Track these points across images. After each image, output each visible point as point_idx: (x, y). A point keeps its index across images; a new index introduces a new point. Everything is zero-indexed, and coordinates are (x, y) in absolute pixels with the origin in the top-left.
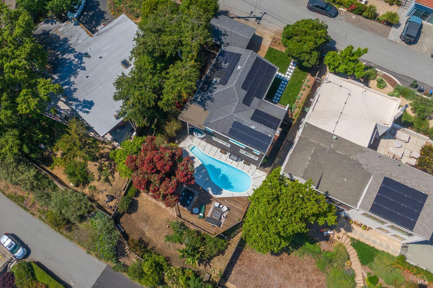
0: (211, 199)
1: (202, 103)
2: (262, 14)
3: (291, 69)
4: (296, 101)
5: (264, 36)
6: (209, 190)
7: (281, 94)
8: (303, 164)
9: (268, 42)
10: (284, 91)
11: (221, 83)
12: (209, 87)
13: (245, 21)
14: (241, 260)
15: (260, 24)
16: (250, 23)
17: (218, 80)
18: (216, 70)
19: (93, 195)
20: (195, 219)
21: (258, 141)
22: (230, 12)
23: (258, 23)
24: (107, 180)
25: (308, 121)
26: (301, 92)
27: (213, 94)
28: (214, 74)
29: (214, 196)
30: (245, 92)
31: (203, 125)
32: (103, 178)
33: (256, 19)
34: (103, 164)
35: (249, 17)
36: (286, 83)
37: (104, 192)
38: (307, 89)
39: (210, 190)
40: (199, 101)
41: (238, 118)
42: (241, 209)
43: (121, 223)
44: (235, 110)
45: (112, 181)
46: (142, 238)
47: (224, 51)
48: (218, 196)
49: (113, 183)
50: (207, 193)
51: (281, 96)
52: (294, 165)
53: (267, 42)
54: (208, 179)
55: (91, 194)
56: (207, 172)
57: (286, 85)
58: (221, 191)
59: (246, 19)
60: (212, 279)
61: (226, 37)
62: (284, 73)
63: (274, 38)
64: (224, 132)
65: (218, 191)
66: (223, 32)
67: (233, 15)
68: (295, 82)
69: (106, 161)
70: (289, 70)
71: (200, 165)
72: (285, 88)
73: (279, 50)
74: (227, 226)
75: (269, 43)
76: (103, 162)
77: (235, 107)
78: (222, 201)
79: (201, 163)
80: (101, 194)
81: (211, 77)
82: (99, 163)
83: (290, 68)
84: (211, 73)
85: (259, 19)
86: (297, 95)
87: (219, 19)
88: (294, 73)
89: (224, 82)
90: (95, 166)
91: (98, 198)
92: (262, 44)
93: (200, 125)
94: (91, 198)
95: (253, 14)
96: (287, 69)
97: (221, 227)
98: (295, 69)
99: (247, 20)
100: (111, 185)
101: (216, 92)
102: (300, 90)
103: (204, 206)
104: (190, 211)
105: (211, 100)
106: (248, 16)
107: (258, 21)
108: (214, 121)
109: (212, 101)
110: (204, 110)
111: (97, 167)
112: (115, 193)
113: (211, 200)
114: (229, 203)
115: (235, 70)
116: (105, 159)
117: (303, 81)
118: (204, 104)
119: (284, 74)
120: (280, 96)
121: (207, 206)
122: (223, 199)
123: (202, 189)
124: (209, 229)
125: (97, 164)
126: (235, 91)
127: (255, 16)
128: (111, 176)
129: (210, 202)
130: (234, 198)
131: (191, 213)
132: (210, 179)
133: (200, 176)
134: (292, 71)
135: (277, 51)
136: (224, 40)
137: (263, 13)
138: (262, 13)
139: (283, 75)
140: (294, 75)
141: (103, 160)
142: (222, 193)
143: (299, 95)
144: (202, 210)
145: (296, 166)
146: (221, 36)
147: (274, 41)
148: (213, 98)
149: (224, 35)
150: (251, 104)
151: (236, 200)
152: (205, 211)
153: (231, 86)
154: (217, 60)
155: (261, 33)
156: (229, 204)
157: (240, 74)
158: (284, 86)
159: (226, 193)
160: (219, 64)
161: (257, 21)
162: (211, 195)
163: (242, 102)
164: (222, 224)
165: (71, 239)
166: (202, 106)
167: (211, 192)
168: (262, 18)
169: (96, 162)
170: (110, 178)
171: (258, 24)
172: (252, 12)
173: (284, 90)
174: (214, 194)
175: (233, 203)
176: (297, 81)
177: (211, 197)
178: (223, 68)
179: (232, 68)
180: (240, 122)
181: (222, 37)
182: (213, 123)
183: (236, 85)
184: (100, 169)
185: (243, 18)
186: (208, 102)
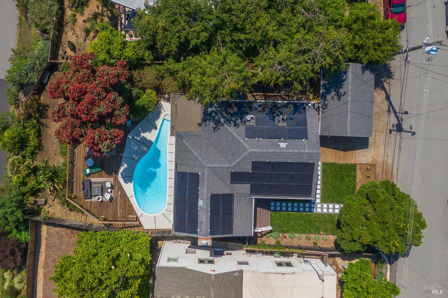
0: (114, 173)
1: (207, 115)
2: (409, 130)
3: (334, 209)
4: (286, 235)
5: (373, 149)
6: (124, 165)
7: (287, 210)
8: (176, 290)
9: (365, 158)
10: (294, 211)
11: (248, 129)
12: (235, 114)
13: (386, 109)
14: (73, 233)
15: (391, 133)
16: (386, 119)
17: (253, 123)
18: (266, 112)
19: (68, 23)
20: (80, 165)
21: (185, 216)
22: (392, 81)
23: (391, 131)
24: (88, 32)
25: (246, 273)
26: (304, 236)
27: (225, 125)
28: (258, 112)
29: (120, 176)
30: (248, 169)
31: (176, 132)
32: (88, 25)
33: (396, 125)
34: (104, 16)
35: (395, 112)
36: (307, 210)
37: (75, 35)
38: (312, 242)
39: (124, 168)
40: (208, 111)
41: (204, 177)
42: (119, 214)
43: (54, 75)
44: (215, 167)
45: (89, 39)
46: (49, 107)
47: (304, 109)
48: (121, 180)
49: (87, 41)
50: (119, 166)
51: (284, 211)
52: (170, 278)
53: (364, 156)
54: (136, 159)
55: (68, 21)
56: (143, 153)
57: (304, 211)
58: (128, 181)
59: (391, 110)
60: (42, 207)
61: (336, 98)
62: (323, 201)
63: (374, 165)
64: (178, 165)
65: (128, 178)
66: (342, 91)
67: (389, 86)
68: (315, 222)
69: (108, 17)
70: (331, 206)
71: (149, 140)
72: (299, 211)
73: (358, 180)
74: (91, 207)
75: (364, 160)
76: (105, 14)
77: (220, 166)
78: (118, 188)
79: (153, 140)
80: (72, 33)
81: (251, 110)
82: (103, 10)
83: (334, 206)
84: (260, 106)
85: (399, 128)
86: (296, 232)
87: (363, 72)
88: (330, 215)
89: (251, 133)
90: (97, 7)
91: (67, 32)
92: (356, 151)
93: (176, 128)
94: (64, 23)
95: (405, 116)
96: (331, 202)
97: (86, 200)
98: (336, 214)
99: (389, 111)
100: (85, 40)
101: (231, 129)
102: (304, 232)
103: (100, 169)
104: (87, 155)
105: (216, 127)
106: (397, 110)
107: (395, 128)
108: (188, 145)
109: (214, 128)
110: (199, 124)
111: (97, 11)
112: (79, 50)
113: (112, 174)
114: (119, 197)
115: (276, 140)
116: (110, 15)
117: (322, 233)
118: (207, 119)
119: (321, 202)
120: (284, 209)
121: (103, 172)
122: (121, 188)
123: (121, 157)
124: (77, 187)
125: (100, 9)
126: (243, 156)
127: (402, 120)
128: (94, 35)
129: (109, 174)
130: (127, 201)
131: (85, 157)
132: (138, 160)
133: (136, 147)
134: (331, 211)
135: (355, 177)
136: (329, 97)
137: (413, 131)
138: (411, 128)
139: (318, 201)
140: (325, 217)
141: (107, 13)
142: (127, 183)
143: (297, 235)
144: (94, 170)
145: (170, 282)
146: (335, 90)
147: (371, 167)
148: (219, 129)
149: (338, 95)
150: (236, 185)
151: (127, 204)
152: (95, 173)
153: (247, 147)
154: (285, 106)
155: (374, 143)
156: (117, 197)
157: (272, 150)
158: (301, 209)
159: (129, 188)
160: (279, 111)
161: (393, 127)
162: (119, 171)
163: (232, 172)
164: (91, 200)
165: (20, 24)
166: (203, 118)
167: (122, 169)
168: (403, 133)
169: (102, 6)
170: (92, 34)
171: (388, 131)
172: (406, 113)
173: (296, 211)
174: (121, 174)
175: (122, 201)
176: (317, 223)
177: (117, 172)
178: (274, 120)
179: (278, 135)
180: (200, 182)
181: (333, 93)
182: (185, 145)
183: (252, 153)
184: (96, 16)
185: (390, 104)
186: (212, 124)
